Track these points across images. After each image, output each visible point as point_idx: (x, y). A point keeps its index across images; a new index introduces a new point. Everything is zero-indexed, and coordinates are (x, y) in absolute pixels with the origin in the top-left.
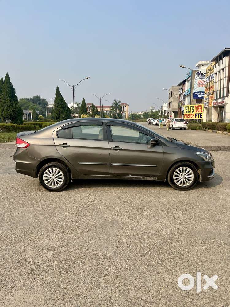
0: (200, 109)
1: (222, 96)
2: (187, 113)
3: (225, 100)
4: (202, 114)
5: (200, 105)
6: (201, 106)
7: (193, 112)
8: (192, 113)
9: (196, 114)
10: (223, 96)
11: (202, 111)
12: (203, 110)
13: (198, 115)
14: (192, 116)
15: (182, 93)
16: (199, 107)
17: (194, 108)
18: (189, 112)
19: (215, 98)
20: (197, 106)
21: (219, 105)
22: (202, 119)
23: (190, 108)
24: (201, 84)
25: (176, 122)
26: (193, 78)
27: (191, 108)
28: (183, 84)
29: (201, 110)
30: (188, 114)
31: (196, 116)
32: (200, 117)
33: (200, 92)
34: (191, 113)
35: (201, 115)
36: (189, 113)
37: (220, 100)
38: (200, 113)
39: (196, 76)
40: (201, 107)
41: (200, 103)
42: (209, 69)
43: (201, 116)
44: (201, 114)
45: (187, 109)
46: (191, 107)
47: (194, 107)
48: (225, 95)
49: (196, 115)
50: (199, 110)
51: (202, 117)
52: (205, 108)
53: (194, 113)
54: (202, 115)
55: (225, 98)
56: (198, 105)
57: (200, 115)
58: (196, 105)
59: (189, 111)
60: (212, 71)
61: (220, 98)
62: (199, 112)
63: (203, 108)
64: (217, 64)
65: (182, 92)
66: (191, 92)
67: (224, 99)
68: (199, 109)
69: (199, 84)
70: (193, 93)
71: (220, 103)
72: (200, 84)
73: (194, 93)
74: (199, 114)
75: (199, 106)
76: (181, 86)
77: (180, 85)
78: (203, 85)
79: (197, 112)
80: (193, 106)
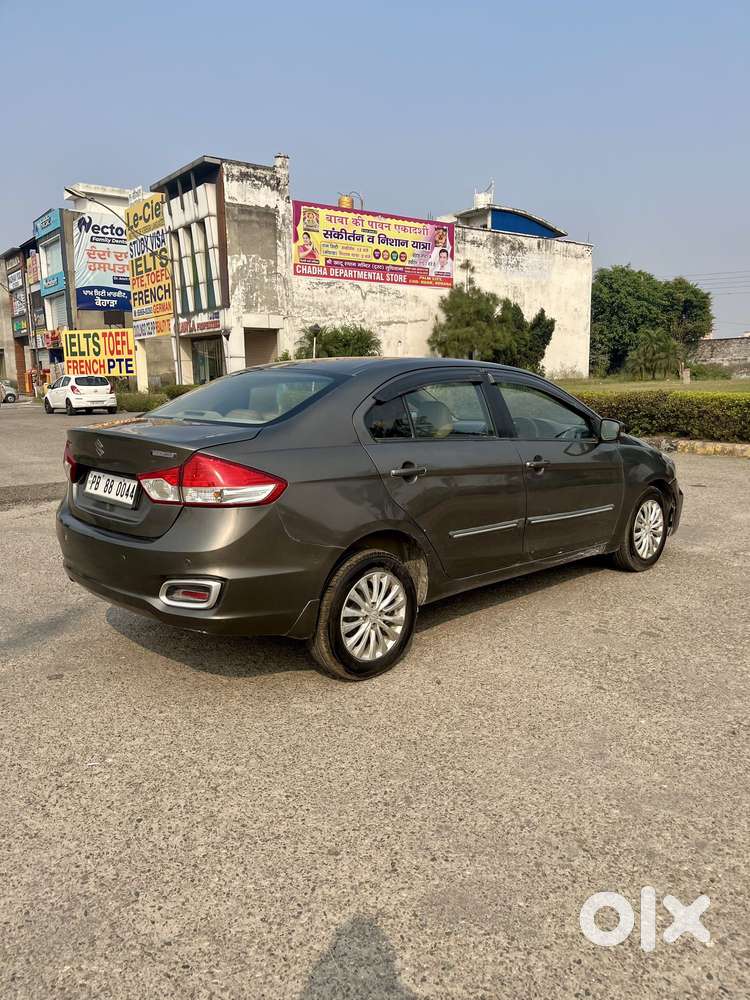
0: (123, 343)
1: (205, 305)
2: (78, 358)
3: (221, 319)
4: (131, 360)
5: (120, 330)
6: (123, 334)
7: (97, 354)
8: (97, 358)
9: (109, 361)
10: (212, 306)
11: (130, 352)
12: (132, 348)
13: (117, 363)
14: (96, 367)
15: (21, 287)
16: (119, 338)
17: (101, 342)
18: (82, 354)
19: (179, 311)
20: (111, 334)
21: (200, 332)
22: (135, 377)
23: (83, 341)
24: (98, 260)
25: (79, 387)
26: (68, 237)
27: (90, 340)
28: (21, 254)
29: (125, 347)
30: (81, 361)
31: (110, 367)
32: (128, 372)
33: (100, 288)
34: (92, 357)
35: (129, 363)
36: (83, 358)
37: (203, 318)
38: (125, 356)
39: (76, 231)
40: (125, 338)
41: (120, 325)
42: (136, 215)
43: (130, 369)
44: (127, 360)
45: (74, 344)
46: (87, 336)
47: (100, 336)
48: (218, 302)
49: (111, 364)
50: (119, 348)
51: (132, 372)
52: (139, 340)
53: (104, 357)
54: (131, 365)
55: (221, 313)
56: (114, 331)
57: (123, 363)
58: (108, 331)
59: (84, 348)
60: (151, 222)
61: (198, 310)
62: (119, 353)
63: (132, 341)
64: (175, 202)
65: (24, 282)
66: (67, 286)
67: (217, 315)
68: (118, 343)
69: (91, 260)
70: (77, 290)
71: (202, 326)
72: (93, 261)
73: (79, 291)
74: (120, 361)
75: (117, 334)
76: (15, 262)
77: (10, 255)
78: (105, 264)
79: (112, 353)
80: (96, 335)
